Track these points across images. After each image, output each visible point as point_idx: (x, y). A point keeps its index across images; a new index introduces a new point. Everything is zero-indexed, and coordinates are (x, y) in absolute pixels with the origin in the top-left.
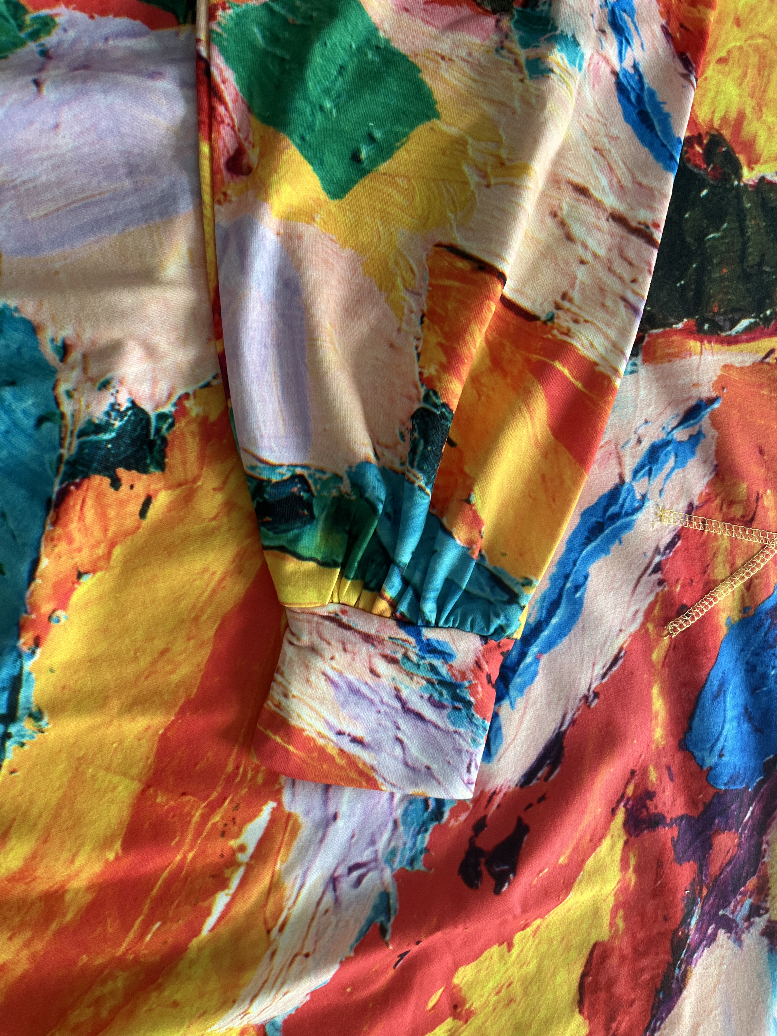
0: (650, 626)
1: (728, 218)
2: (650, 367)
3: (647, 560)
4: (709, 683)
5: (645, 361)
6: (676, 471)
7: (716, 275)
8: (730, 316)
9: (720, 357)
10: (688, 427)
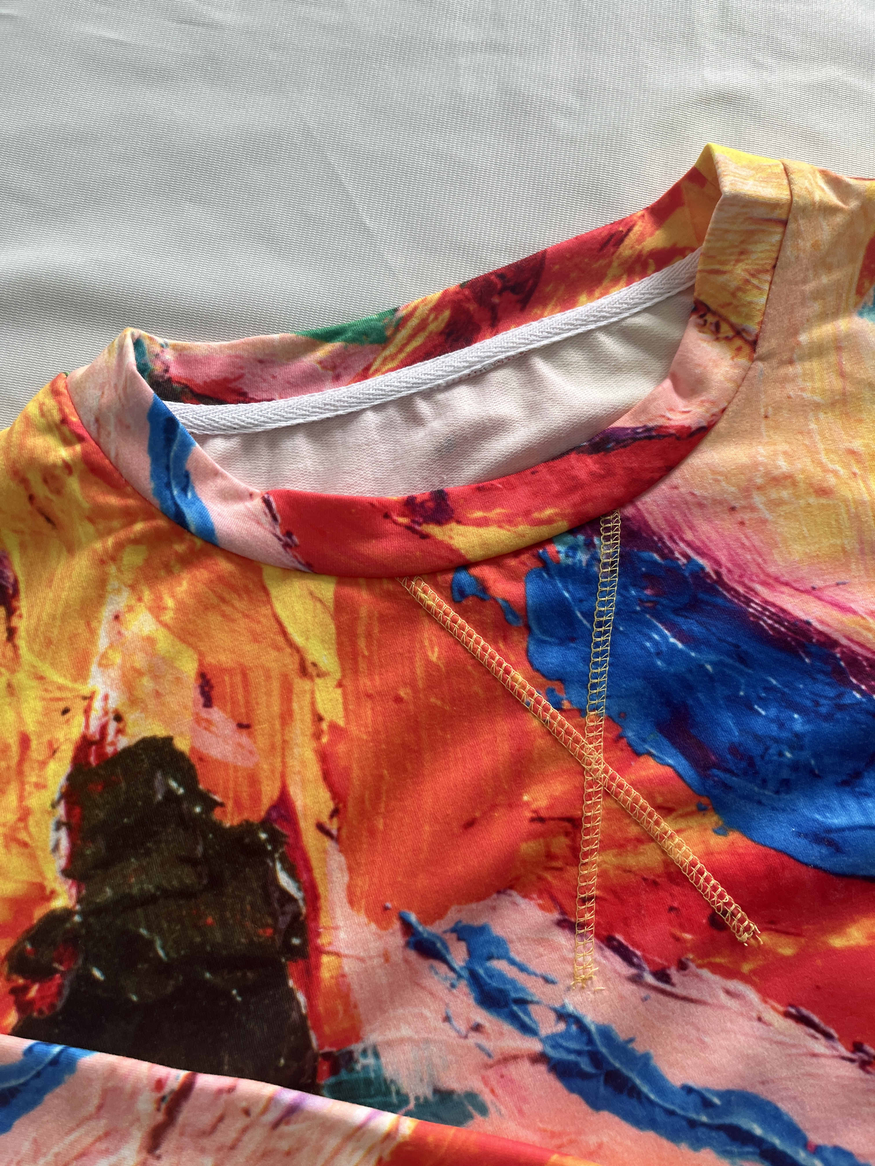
0: (746, 968)
1: (131, 926)
2: (367, 1028)
3: (653, 995)
4: (818, 863)
5: (358, 1038)
6: (513, 955)
7: (218, 936)
8: (276, 905)
9: (338, 912)
10: (446, 948)
